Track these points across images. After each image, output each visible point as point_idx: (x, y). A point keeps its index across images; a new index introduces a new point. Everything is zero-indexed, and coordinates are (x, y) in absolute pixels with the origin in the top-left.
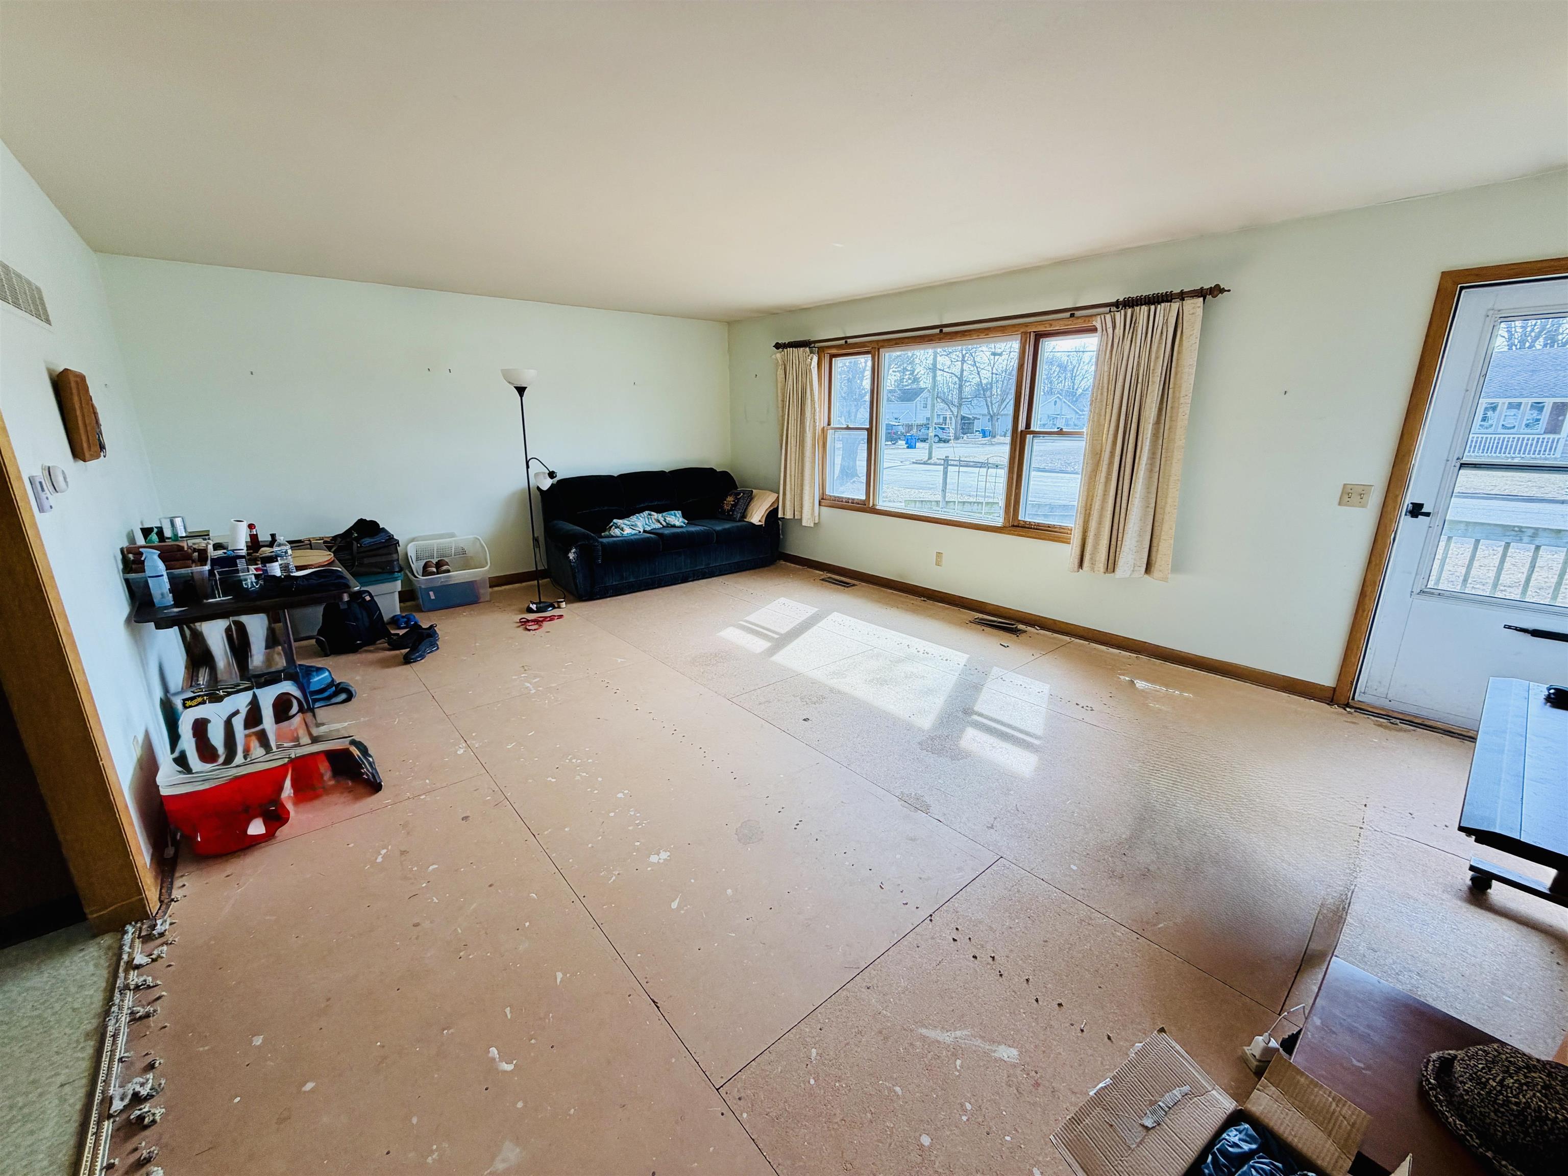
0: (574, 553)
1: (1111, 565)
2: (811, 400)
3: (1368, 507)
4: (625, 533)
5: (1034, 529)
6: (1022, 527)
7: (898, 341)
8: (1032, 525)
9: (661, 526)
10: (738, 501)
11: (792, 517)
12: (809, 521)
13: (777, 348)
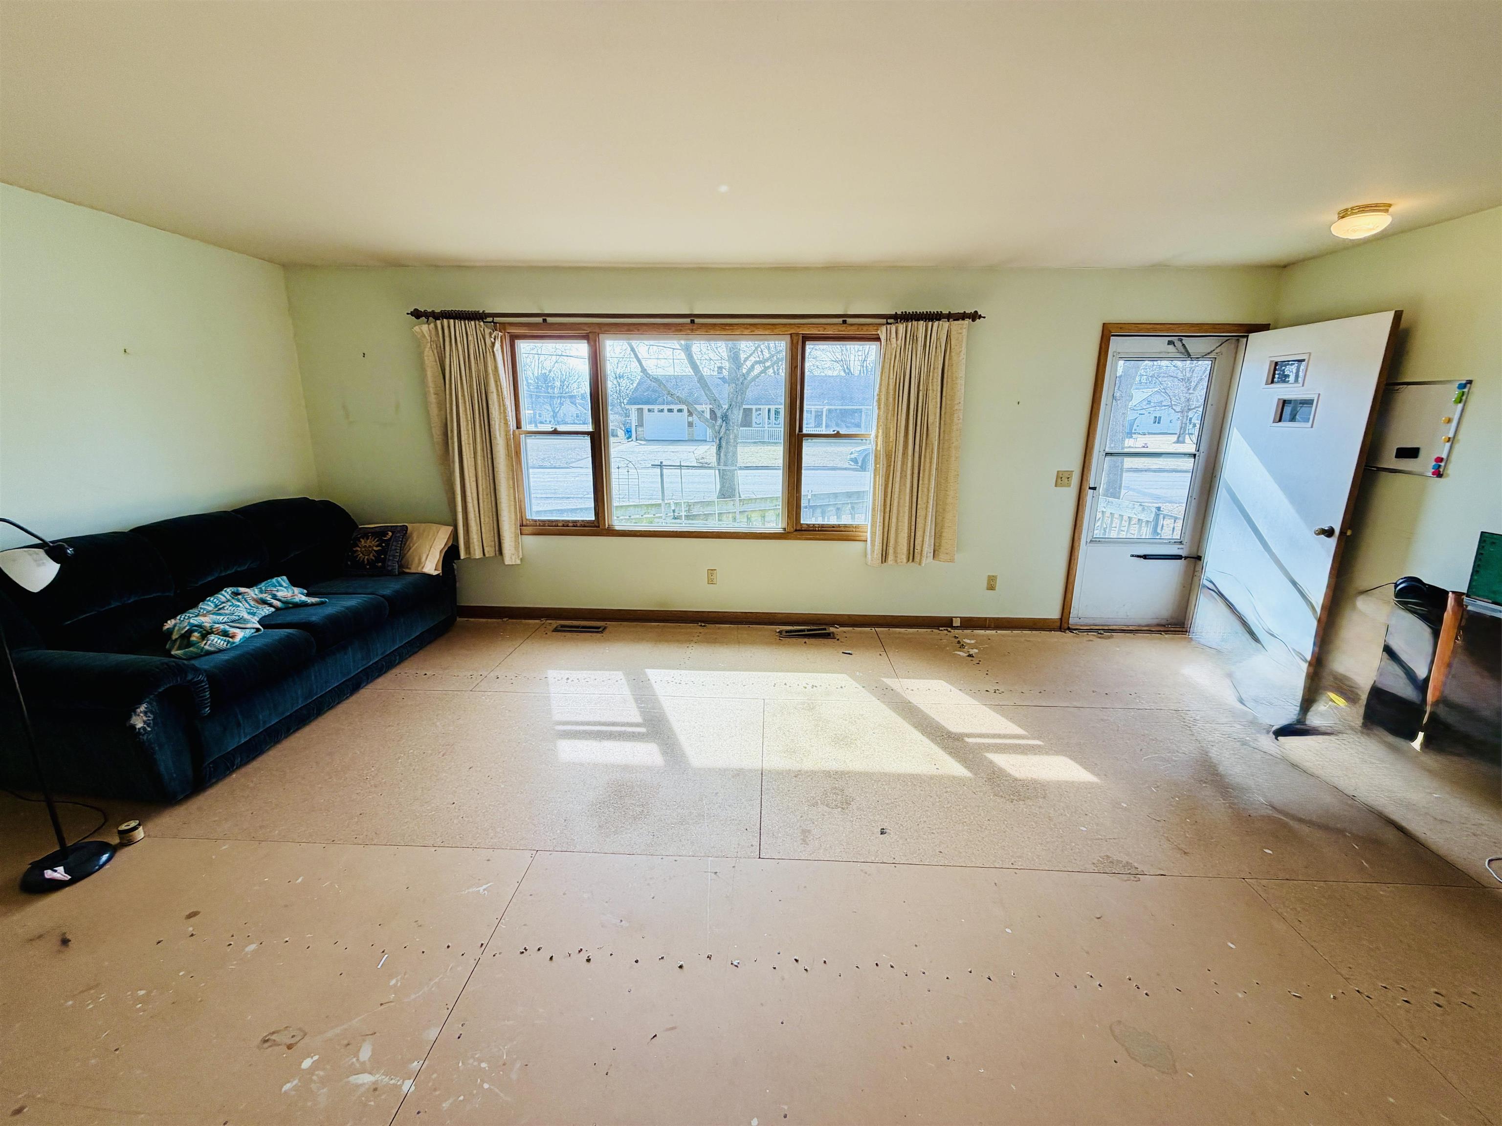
0: (145, 713)
1: (912, 555)
2: (498, 395)
3: (1072, 486)
4: (237, 640)
5: (818, 531)
6: (805, 530)
7: (631, 328)
8: (816, 527)
9: (273, 609)
10: (388, 545)
11: (481, 555)
12: (513, 557)
13: (418, 317)
